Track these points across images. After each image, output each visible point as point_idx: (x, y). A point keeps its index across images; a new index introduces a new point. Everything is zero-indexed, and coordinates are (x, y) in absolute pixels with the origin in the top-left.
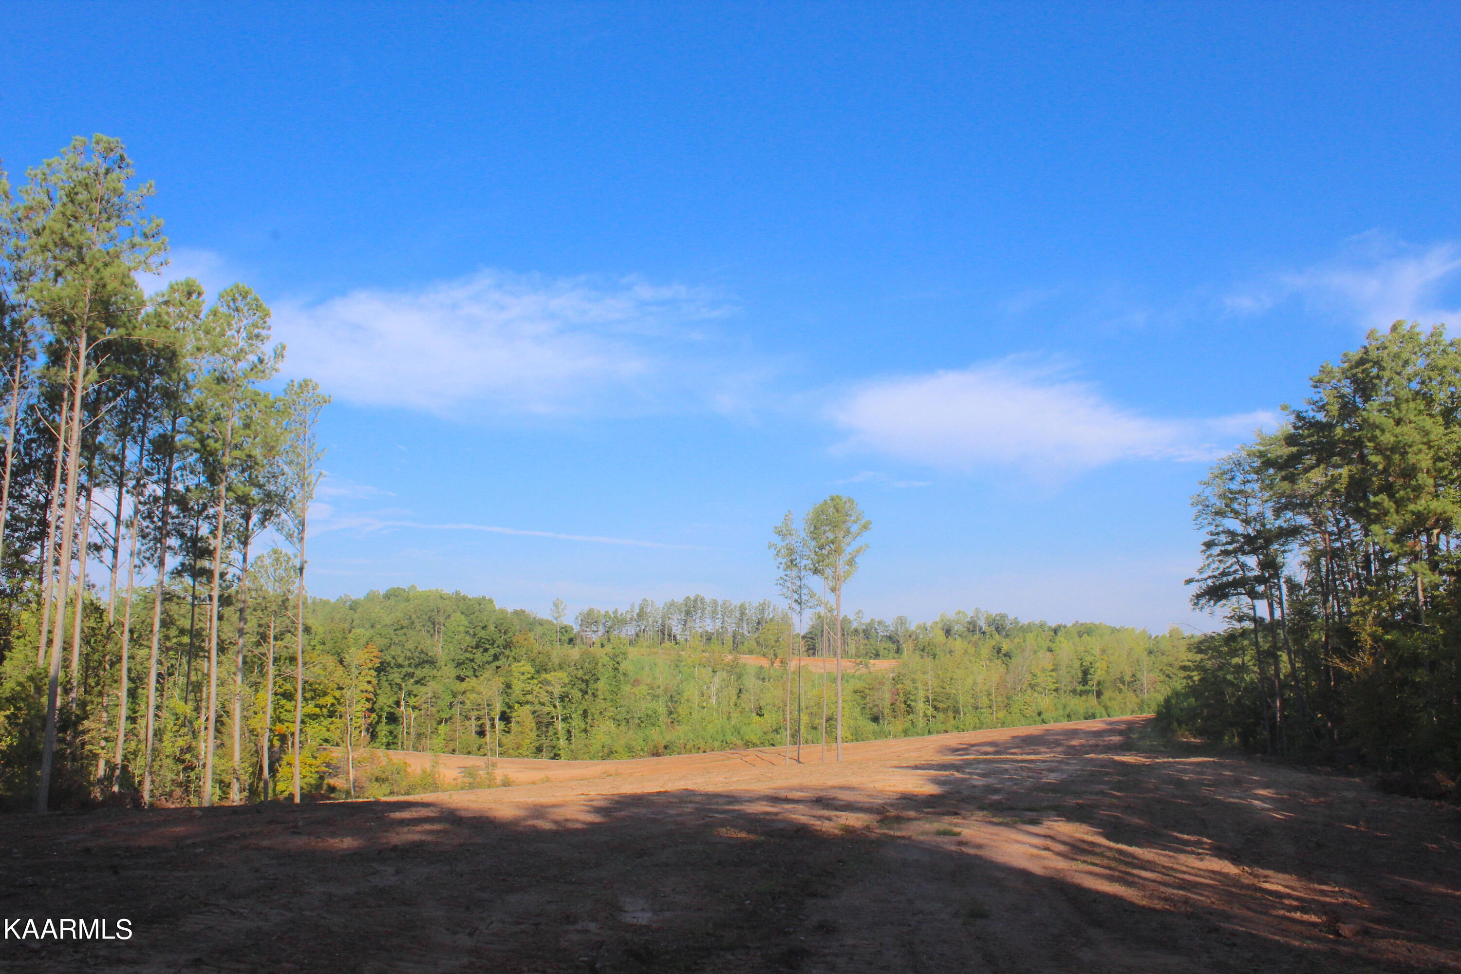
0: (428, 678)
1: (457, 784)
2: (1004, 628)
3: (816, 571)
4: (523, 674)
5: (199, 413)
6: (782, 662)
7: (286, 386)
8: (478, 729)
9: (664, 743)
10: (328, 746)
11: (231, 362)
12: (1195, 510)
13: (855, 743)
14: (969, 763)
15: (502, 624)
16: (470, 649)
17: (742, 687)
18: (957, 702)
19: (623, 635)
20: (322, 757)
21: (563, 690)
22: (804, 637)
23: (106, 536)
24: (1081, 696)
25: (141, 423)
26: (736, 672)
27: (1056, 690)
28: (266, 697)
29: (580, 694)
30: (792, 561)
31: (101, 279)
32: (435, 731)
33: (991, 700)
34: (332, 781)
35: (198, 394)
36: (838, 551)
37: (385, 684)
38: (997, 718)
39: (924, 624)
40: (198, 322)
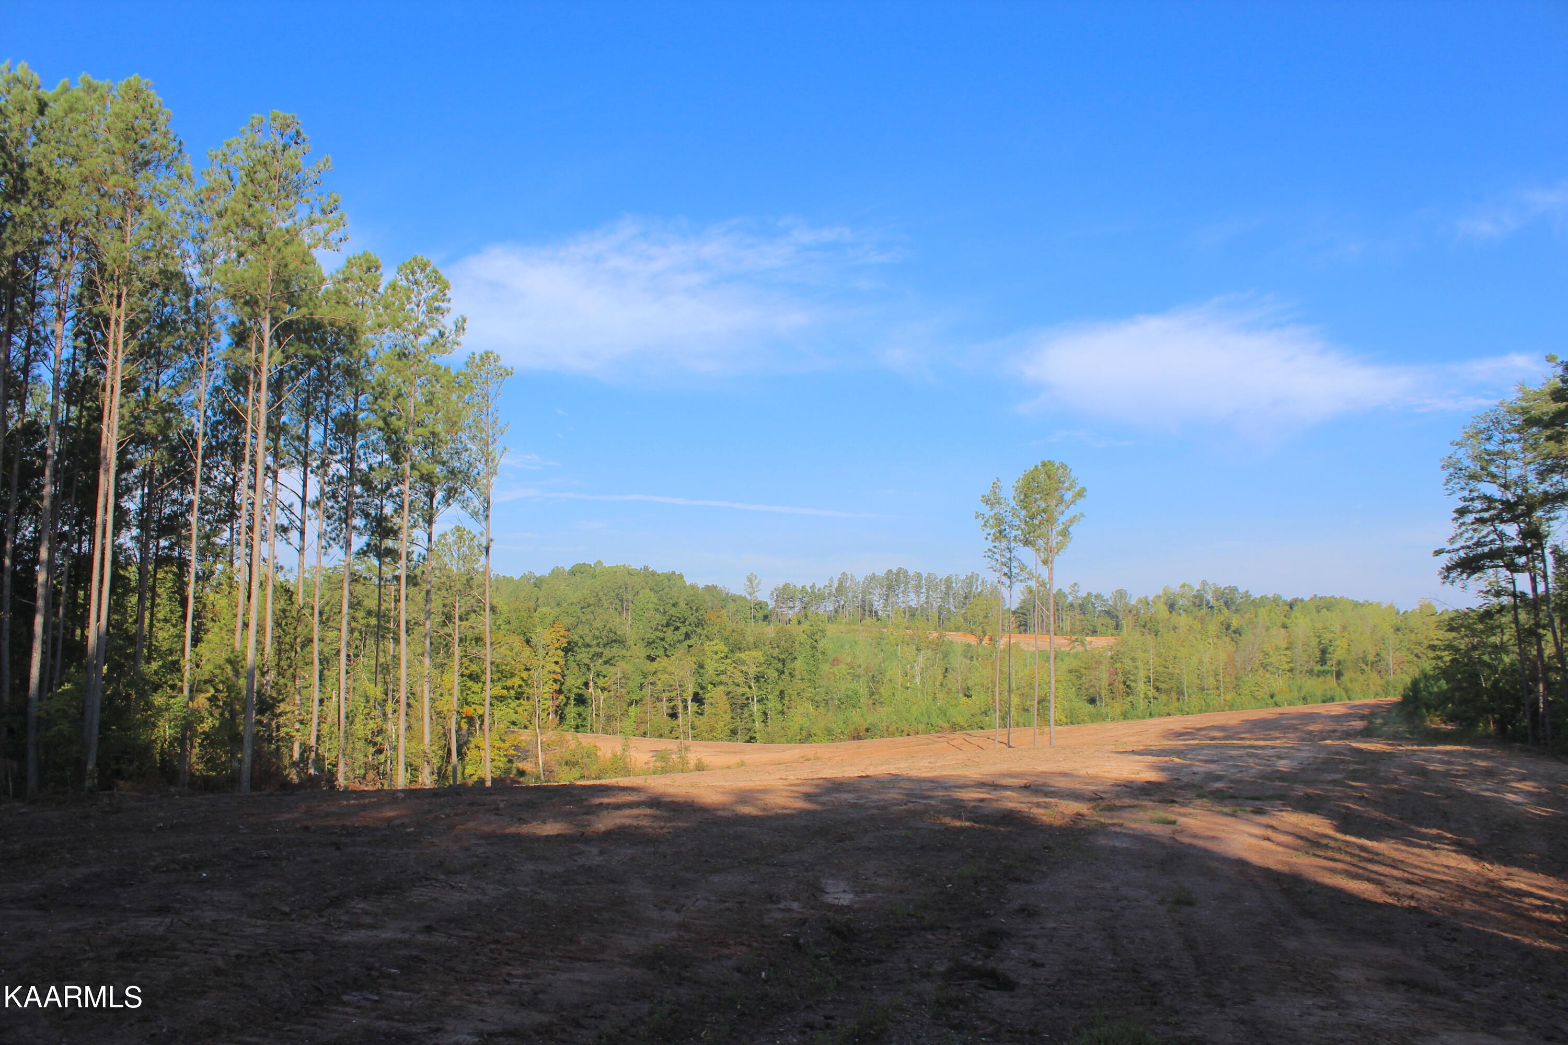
0: (617, 658)
1: (649, 768)
2: (1234, 603)
3: (1027, 543)
4: (716, 653)
5: (381, 392)
6: (991, 639)
7: (467, 359)
8: (670, 711)
9: (865, 725)
10: (516, 729)
11: (412, 337)
12: (1446, 474)
13: (1070, 727)
14: (1193, 749)
15: (693, 601)
16: (660, 627)
17: (948, 666)
18: (1180, 683)
19: (821, 611)
20: (510, 740)
21: (758, 670)
22: (1014, 613)
23: (293, 517)
24: (1318, 676)
25: (323, 402)
26: (942, 650)
27: (1291, 670)
28: (453, 679)
29: (776, 674)
30: (1000, 532)
31: (283, 258)
32: (625, 713)
33: (1218, 681)
34: (521, 765)
35: (380, 370)
36: (1050, 521)
37: (572, 665)
38: (1225, 700)
39: (1146, 598)
40: (377, 295)
